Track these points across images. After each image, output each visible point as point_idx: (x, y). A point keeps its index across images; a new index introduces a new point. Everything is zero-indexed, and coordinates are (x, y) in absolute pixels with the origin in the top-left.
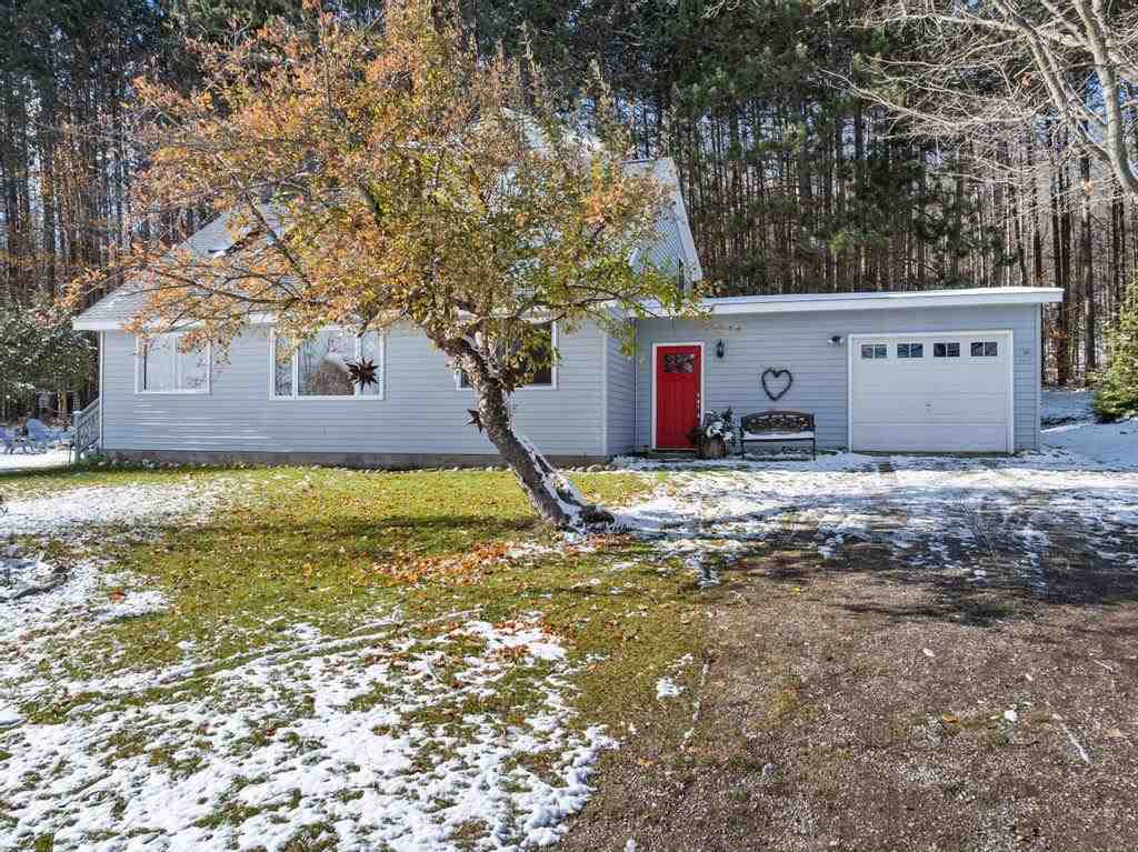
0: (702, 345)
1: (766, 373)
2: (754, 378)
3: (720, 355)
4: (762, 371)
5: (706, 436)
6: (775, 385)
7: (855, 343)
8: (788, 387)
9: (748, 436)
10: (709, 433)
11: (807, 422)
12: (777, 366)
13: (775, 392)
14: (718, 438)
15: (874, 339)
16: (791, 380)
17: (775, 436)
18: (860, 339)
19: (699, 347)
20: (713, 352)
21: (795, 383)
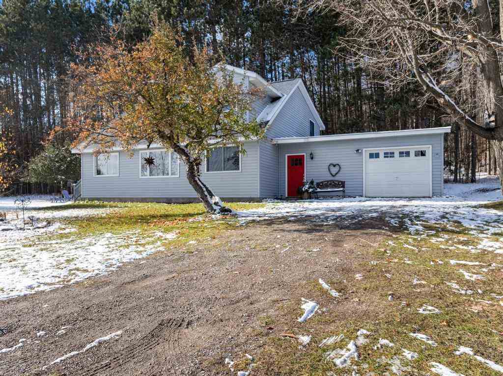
0: (305, 154)
1: (330, 165)
2: (325, 167)
3: (312, 158)
4: (328, 164)
5: (302, 190)
6: (334, 170)
7: (366, 152)
8: (339, 171)
9: (319, 190)
10: (303, 190)
11: (343, 184)
12: (335, 162)
13: (334, 173)
14: (307, 191)
15: (374, 150)
16: (340, 168)
17: (329, 190)
18: (368, 150)
19: (304, 155)
20: (309, 157)
21: (342, 170)
